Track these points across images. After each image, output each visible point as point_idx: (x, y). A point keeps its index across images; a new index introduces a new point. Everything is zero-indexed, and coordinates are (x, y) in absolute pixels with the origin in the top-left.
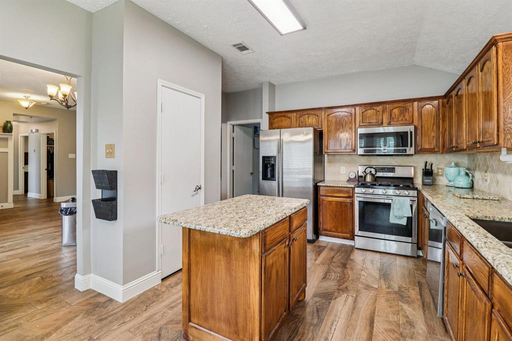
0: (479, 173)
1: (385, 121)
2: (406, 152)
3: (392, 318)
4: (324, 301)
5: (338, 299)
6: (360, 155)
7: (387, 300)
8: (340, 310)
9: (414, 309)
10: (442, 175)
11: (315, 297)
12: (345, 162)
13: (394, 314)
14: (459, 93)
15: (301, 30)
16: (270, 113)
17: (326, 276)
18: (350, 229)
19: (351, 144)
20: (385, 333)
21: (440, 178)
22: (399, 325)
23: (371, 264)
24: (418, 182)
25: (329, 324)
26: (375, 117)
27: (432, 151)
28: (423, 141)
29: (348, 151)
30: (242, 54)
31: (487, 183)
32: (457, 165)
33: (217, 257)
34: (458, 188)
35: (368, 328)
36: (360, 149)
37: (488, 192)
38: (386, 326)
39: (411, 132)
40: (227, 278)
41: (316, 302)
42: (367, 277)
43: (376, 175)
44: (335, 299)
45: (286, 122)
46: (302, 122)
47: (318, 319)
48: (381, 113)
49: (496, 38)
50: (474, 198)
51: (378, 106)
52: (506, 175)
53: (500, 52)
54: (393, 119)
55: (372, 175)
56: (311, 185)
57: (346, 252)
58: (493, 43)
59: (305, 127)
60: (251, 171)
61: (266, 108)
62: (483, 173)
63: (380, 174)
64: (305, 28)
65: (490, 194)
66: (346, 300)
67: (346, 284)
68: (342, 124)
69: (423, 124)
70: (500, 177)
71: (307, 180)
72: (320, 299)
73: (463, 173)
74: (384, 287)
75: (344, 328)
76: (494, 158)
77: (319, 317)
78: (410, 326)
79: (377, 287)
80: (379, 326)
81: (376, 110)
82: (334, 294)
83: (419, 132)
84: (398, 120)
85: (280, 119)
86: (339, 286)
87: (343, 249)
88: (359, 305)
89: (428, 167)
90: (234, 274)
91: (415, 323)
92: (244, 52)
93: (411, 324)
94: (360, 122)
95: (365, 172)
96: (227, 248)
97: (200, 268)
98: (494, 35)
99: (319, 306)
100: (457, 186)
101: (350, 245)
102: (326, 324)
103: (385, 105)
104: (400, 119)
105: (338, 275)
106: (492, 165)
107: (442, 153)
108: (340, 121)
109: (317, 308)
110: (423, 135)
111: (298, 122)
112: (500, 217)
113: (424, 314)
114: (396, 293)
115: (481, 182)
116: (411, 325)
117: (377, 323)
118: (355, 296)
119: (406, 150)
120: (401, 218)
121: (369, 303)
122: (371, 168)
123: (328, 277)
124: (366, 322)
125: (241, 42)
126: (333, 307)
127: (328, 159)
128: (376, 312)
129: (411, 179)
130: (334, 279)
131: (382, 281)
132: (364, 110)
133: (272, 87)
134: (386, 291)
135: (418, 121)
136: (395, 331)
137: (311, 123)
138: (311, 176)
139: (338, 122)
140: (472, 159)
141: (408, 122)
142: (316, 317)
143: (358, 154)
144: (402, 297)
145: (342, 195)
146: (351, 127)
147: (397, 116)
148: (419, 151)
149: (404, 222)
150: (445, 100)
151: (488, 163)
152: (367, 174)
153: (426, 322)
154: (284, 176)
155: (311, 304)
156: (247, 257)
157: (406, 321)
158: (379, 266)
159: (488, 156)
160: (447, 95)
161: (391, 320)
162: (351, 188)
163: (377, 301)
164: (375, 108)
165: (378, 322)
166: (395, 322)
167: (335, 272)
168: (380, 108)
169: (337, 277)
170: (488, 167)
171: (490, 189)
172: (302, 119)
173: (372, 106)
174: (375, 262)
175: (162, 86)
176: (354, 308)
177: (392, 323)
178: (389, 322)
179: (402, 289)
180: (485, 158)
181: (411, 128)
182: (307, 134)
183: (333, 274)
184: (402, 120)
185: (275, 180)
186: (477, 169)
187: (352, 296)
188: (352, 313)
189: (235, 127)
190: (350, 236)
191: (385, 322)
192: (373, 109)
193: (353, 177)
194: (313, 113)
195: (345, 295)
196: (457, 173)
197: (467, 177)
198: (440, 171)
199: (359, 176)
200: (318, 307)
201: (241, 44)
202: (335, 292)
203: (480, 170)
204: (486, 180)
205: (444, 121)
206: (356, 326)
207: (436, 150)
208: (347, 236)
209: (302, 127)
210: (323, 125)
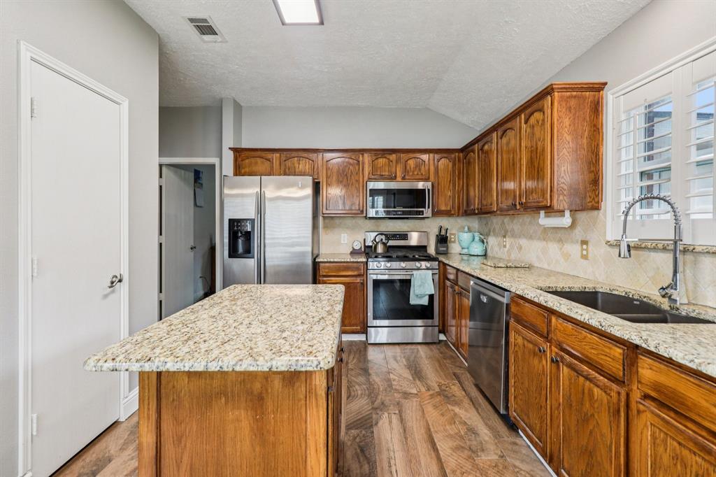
0: (494, 238)
1: (399, 174)
2: (423, 215)
3: (452, 430)
4: (363, 432)
5: (380, 423)
6: (370, 218)
7: (435, 407)
8: (389, 439)
9: (466, 410)
10: (454, 242)
11: (351, 428)
12: (347, 228)
13: (451, 424)
14: (486, 147)
15: (315, 24)
16: (236, 150)
17: (350, 393)
18: (361, 319)
19: (358, 203)
20: (454, 454)
21: (453, 244)
22: (461, 437)
23: (394, 362)
24: (432, 250)
25: (385, 465)
26: (387, 169)
27: (448, 214)
28: (440, 201)
29: (354, 212)
30: (203, 40)
31: (506, 249)
32: (470, 230)
33: (231, 415)
34: (474, 255)
35: (433, 455)
36: (371, 210)
37: (508, 258)
38: (451, 443)
39: (429, 190)
40: (254, 451)
41: (355, 438)
42: (399, 381)
43: (388, 244)
44: (376, 424)
45: (261, 165)
46: (289, 169)
47: (369, 463)
48: (394, 162)
49: (554, 86)
50: (507, 267)
51: (391, 154)
52: (532, 239)
53: (556, 104)
54: (408, 172)
55: (384, 244)
56: (309, 261)
57: (360, 351)
58: (548, 92)
59: (295, 175)
60: (192, 244)
61: (229, 141)
62: (500, 239)
63: (391, 243)
64: (322, 23)
65: (509, 261)
66: (390, 422)
67: (380, 397)
68: (346, 175)
69: (440, 180)
70: (523, 242)
71: (303, 254)
72: (358, 431)
73: (477, 239)
74: (423, 390)
75: (406, 464)
76: (514, 222)
77: (368, 461)
78: (473, 436)
79: (416, 392)
80: (444, 447)
81: (388, 159)
82: (372, 418)
83: (436, 190)
84: (413, 174)
85: (253, 160)
86: (373, 403)
87: (354, 347)
88: (409, 424)
89: (443, 233)
90: (272, 438)
91: (476, 429)
92: (207, 38)
93: (472, 431)
94: (369, 173)
95: (375, 240)
96: (255, 393)
97: (188, 445)
98: (553, 83)
99: (360, 442)
100: (473, 254)
101: (360, 341)
102: (382, 468)
103: (399, 154)
104: (416, 173)
105: (365, 387)
106: (513, 230)
107: (458, 216)
108: (343, 171)
109: (359, 446)
110: (440, 193)
111: (283, 167)
112: (561, 287)
113: (478, 413)
114: (439, 394)
115: (496, 249)
116: (474, 433)
117: (440, 443)
118: (397, 412)
119: (423, 211)
120: (421, 297)
121: (418, 418)
122: (382, 234)
123: (353, 394)
124: (428, 446)
125: (205, 17)
126: (379, 439)
127: (324, 223)
128: (431, 427)
129: (424, 248)
130: (362, 394)
131: (417, 381)
132: (374, 158)
133: (238, 108)
134: (428, 394)
135: (435, 178)
136: (462, 447)
137: (303, 171)
138: (309, 249)
139: (341, 171)
140: (485, 223)
141: (423, 177)
142: (365, 462)
143: (368, 216)
144: (446, 397)
145: (350, 273)
146: (357, 179)
147: (412, 169)
148: (437, 213)
149: (425, 301)
150: (461, 155)
151: (507, 227)
152: (377, 243)
153: (486, 424)
154: (267, 249)
155: (349, 443)
156: (300, 400)
157: (467, 428)
158: (405, 363)
159: (507, 220)
160: (466, 149)
161: (452, 433)
162: (362, 262)
163: (425, 412)
164: (388, 157)
165: (439, 441)
166: (456, 434)
167: (359, 385)
168: (393, 157)
169: (365, 390)
170: (506, 232)
171: (509, 255)
172: (289, 163)
173: (384, 154)
174: (399, 358)
175: (32, 59)
176: (405, 430)
177: (455, 437)
178: (451, 436)
179: (443, 388)
180: (503, 221)
181: (428, 185)
182: (303, 187)
183: (357, 387)
184: (418, 174)
185: (253, 257)
186: (492, 233)
187: (395, 414)
188: (406, 438)
189: (164, 169)
190: (361, 328)
191: (446, 438)
192: (386, 158)
193: (357, 248)
194: (305, 155)
195: (386, 414)
196: (471, 239)
197: (481, 243)
198: (453, 237)
199: (365, 247)
200: (361, 444)
201: (205, 21)
202: (371, 413)
203: (496, 235)
204: (505, 246)
205: (459, 179)
206: (419, 456)
207: (453, 212)
208: (356, 329)
209: (289, 175)
210: (320, 174)
